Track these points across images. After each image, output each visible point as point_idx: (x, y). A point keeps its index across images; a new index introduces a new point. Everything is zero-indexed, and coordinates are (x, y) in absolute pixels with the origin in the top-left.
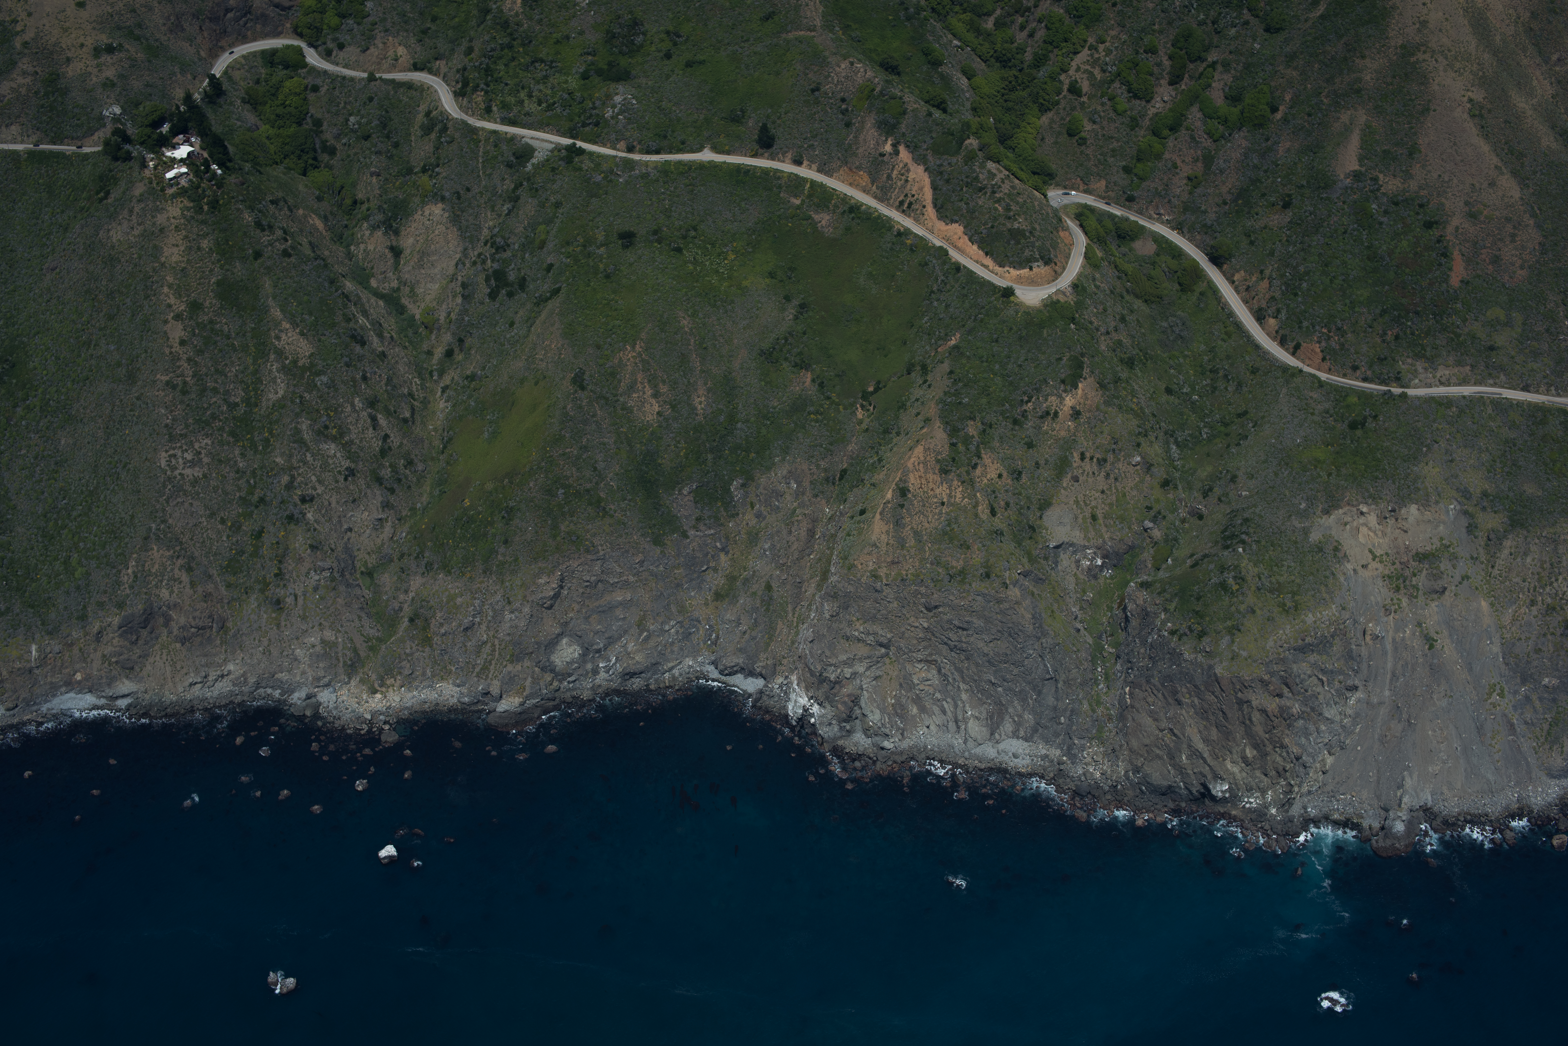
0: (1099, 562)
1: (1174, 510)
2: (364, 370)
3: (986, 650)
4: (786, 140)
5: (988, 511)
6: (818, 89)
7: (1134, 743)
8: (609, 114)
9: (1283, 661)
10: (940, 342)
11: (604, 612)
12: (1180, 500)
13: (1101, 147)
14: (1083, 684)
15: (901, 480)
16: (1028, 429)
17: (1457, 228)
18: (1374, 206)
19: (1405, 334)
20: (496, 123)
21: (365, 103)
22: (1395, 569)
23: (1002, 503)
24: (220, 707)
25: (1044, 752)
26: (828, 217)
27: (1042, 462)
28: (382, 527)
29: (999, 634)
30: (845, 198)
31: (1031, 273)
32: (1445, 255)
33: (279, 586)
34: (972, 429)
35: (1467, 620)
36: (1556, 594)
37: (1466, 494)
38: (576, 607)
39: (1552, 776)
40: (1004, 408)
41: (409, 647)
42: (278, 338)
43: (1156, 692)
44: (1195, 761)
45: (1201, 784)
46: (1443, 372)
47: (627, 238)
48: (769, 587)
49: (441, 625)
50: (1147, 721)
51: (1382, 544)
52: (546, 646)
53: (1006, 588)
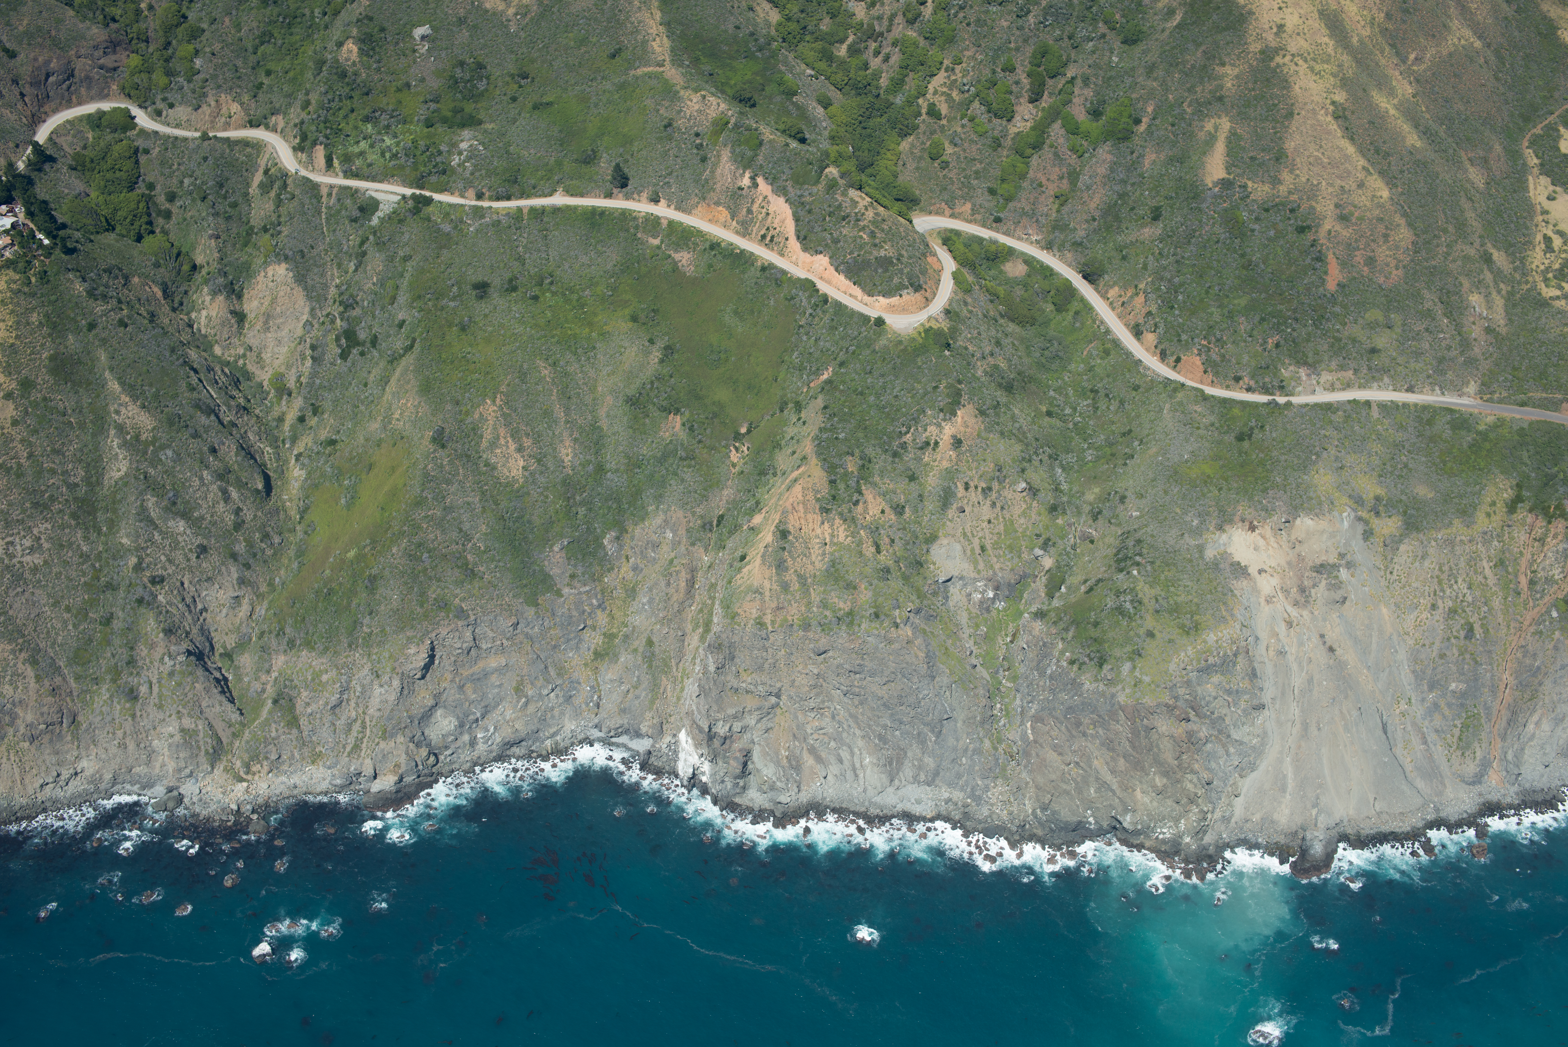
0: (991, 594)
1: (1064, 536)
2: (211, 441)
3: (880, 693)
4: (641, 178)
5: (873, 549)
6: (669, 125)
7: (1040, 780)
8: (456, 160)
9: (1187, 683)
10: (812, 377)
11: (479, 679)
12: (1070, 525)
13: (964, 170)
14: (983, 722)
15: (780, 521)
16: (908, 461)
17: (1329, 232)
18: (1245, 214)
19: (1286, 341)
20: (338, 177)
21: (199, 163)
22: (1293, 582)
23: (887, 540)
25: (946, 795)
26: (688, 256)
27: (926, 494)
28: (240, 605)
29: (893, 676)
30: (705, 236)
31: (901, 301)
32: (1319, 259)
33: (132, 674)
34: (851, 465)
35: (1369, 629)
36: (1457, 597)
37: (1359, 501)
38: (449, 676)
39: (1466, 783)
40: (882, 441)
41: (274, 730)
42: (117, 412)
43: (1058, 725)
44: (1104, 794)
45: (1112, 816)
46: (1326, 378)
47: (482, 289)
48: (650, 643)
49: (308, 704)
50: (1051, 756)
52: (420, 720)
53: (897, 627)
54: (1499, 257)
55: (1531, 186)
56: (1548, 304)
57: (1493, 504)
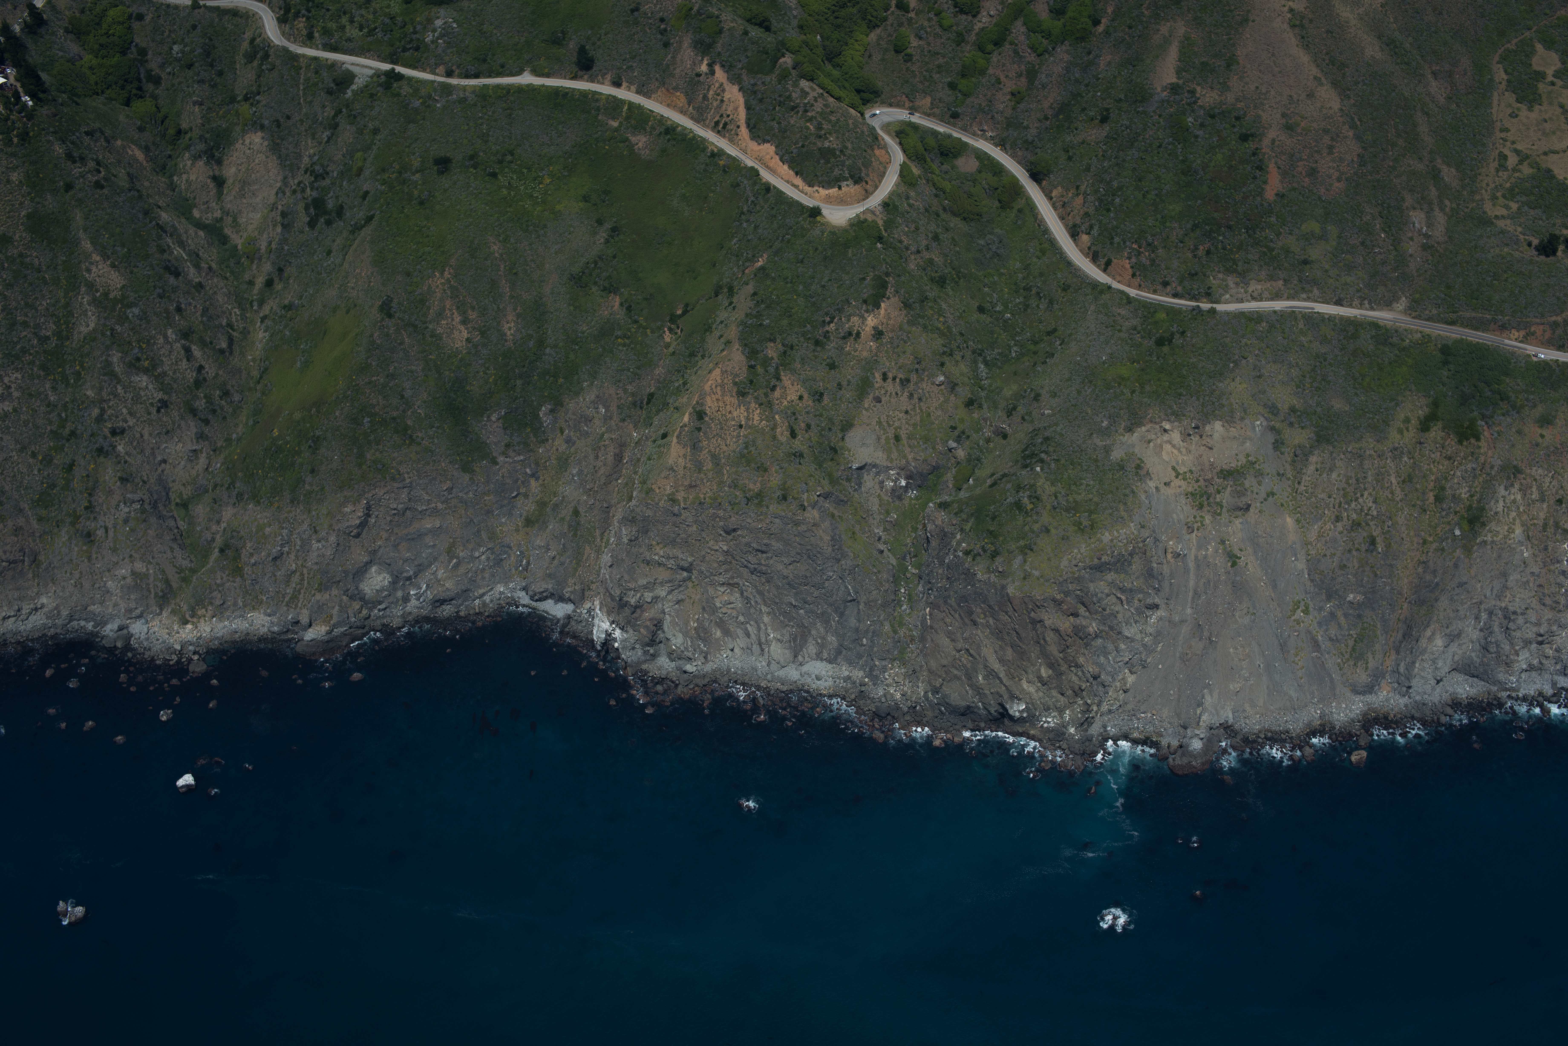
0: (903, 483)
1: (978, 430)
2: (178, 301)
3: (785, 572)
4: (606, 61)
5: (787, 434)
6: (637, 9)
7: (933, 664)
8: (429, 38)
9: (1079, 580)
10: (747, 264)
11: (413, 539)
12: (985, 420)
13: (927, 63)
14: (884, 605)
15: (698, 403)
16: (830, 350)
17: (1273, 141)
18: (1190, 119)
19: (1216, 248)
20: (318, 49)
21: (188, 31)
22: (1199, 487)
23: (803, 425)
24: (32, 640)
25: (847, 673)
26: (644, 139)
27: (844, 383)
28: (197, 458)
29: (799, 557)
30: (662, 119)
31: (840, 192)
32: (1260, 168)
33: (89, 519)
34: (772, 351)
35: (1271, 537)
36: (1362, 510)
37: (1273, 410)
38: (384, 535)
39: (1356, 692)
40: (805, 329)
41: (219, 577)
42: (89, 271)
43: (953, 612)
44: (991, 681)
45: (999, 704)
46: (1255, 287)
47: (443, 164)
48: (576, 513)
49: (252, 555)
50: (945, 642)
51: (1186, 461)
52: (354, 575)
53: (804, 510)
54: (1449, 174)
55: (1495, 103)
56: (1492, 223)
57: (1407, 420)
